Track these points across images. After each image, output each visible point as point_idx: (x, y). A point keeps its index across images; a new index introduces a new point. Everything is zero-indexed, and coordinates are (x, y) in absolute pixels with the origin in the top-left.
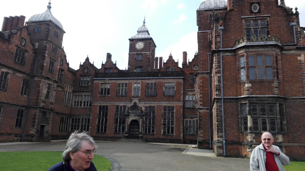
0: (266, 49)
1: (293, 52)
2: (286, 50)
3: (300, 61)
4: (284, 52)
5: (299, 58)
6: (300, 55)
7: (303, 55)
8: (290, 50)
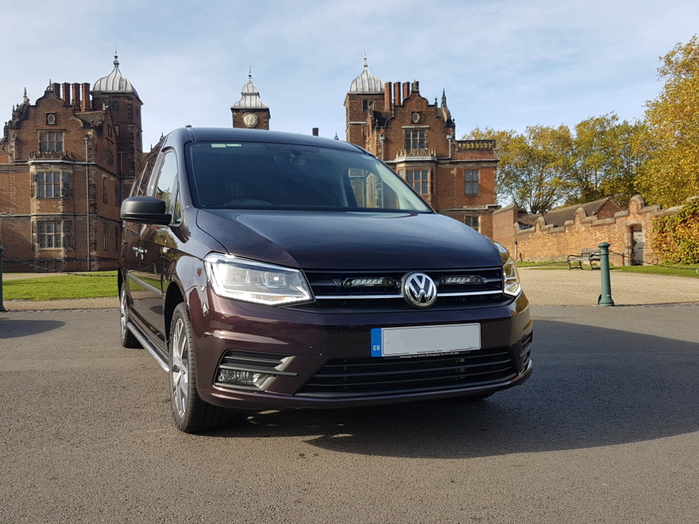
0: (424, 164)
1: (447, 166)
2: (441, 164)
3: (453, 175)
4: (439, 166)
5: (452, 172)
6: (453, 169)
7: (455, 169)
8: (445, 164)
